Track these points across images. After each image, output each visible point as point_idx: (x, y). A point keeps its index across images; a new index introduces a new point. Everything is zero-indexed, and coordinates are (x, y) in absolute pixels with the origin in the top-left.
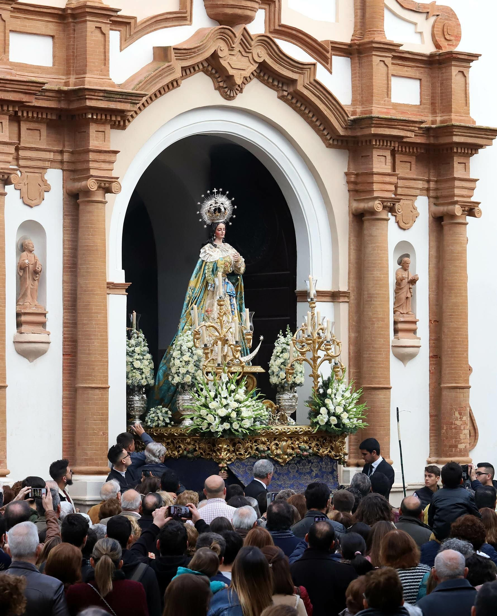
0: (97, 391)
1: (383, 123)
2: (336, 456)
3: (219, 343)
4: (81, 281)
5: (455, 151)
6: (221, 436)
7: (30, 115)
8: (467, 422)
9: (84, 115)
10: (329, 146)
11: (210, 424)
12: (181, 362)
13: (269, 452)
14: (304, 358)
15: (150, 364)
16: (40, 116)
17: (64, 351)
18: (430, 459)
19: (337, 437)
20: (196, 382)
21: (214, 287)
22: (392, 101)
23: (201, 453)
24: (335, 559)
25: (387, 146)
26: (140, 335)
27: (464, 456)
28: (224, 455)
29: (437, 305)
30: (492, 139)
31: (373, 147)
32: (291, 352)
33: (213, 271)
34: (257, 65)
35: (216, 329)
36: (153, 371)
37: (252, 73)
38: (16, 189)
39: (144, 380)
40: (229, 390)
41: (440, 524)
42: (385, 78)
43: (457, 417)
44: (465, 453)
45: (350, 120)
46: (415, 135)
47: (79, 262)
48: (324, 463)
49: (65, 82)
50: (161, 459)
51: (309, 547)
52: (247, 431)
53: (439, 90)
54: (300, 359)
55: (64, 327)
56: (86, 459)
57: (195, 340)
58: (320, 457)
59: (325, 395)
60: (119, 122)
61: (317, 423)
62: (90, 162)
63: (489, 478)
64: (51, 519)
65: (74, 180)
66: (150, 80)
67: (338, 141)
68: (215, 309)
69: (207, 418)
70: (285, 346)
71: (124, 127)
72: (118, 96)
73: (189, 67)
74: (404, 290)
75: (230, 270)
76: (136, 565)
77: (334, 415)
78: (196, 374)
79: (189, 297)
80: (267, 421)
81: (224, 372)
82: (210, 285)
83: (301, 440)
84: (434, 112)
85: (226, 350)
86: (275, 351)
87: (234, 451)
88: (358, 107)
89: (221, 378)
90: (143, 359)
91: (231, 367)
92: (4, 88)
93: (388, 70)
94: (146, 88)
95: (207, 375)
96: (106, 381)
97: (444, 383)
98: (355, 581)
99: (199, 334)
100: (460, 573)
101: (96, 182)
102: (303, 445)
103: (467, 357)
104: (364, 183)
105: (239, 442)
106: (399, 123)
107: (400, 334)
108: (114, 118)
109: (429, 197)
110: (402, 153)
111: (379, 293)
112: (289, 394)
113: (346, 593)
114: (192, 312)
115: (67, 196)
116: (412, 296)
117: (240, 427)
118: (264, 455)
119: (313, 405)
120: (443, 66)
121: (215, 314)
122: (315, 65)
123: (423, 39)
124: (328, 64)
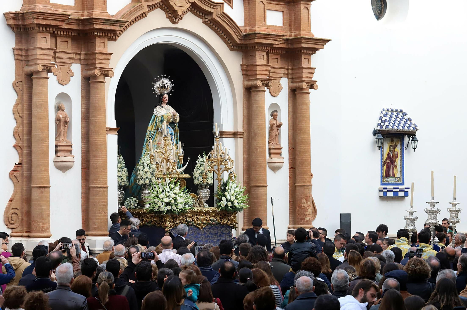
0: (101, 189)
1: (262, 36)
2: (231, 224)
3: (165, 161)
4: (92, 127)
5: (303, 52)
6: (166, 214)
7: (62, 33)
8: (310, 205)
9: (93, 33)
10: (231, 50)
11: (159, 207)
12: (143, 172)
13: (193, 222)
14: (213, 169)
15: (126, 173)
16: (67, 34)
17: (82, 167)
18: (289, 226)
19: (232, 214)
20: (152, 183)
21: (162, 130)
22: (267, 24)
23: (155, 223)
24: (236, 282)
25: (264, 49)
26: (120, 157)
27: (308, 224)
28: (167, 224)
29: (293, 139)
30: (324, 45)
31: (256, 50)
32: (206, 166)
33: (161, 121)
34: (190, 4)
35: (163, 153)
36: (128, 178)
37: (188, 9)
38: (54, 75)
39: (123, 182)
40: (171, 187)
41: (295, 263)
42: (263, 11)
43: (305, 202)
44: (309, 222)
45: (243, 35)
46: (280, 43)
47: (91, 116)
48: (224, 228)
49: (82, 14)
50: (138, 227)
51: (221, 276)
52: (181, 211)
53: (293, 18)
54: (211, 170)
55: (82, 153)
56: (95, 228)
57: (151, 160)
58: (222, 225)
59: (225, 190)
60: (113, 37)
61: (220, 206)
62: (96, 60)
63: (323, 237)
64: (75, 261)
65: (87, 70)
66: (130, 13)
67: (236, 47)
68: (163, 143)
69: (158, 203)
70: (202, 163)
71: (115, 40)
72: (112, 22)
73: (152, 6)
74: (274, 131)
75: (171, 120)
76: (124, 287)
77: (230, 201)
78: (152, 179)
79: (148, 136)
80: (192, 205)
81: (168, 178)
82: (159, 129)
83: (211, 215)
84: (291, 30)
85: (168, 166)
86: (196, 166)
87: (173, 222)
88: (247, 27)
89: (165, 181)
90: (122, 171)
91: (171, 175)
92: (47, 18)
93: (264, 6)
94: (128, 18)
95: (158, 179)
96: (106, 183)
97: (297, 183)
98: (248, 294)
99: (153, 156)
100: (311, 289)
101: (100, 71)
102: (212, 218)
103: (310, 168)
104: (252, 70)
105: (176, 217)
106: (271, 37)
107: (272, 156)
108: (109, 35)
109: (288, 78)
110: (273, 53)
111: (260, 133)
112: (205, 190)
113: (244, 302)
114: (149, 144)
115: (83, 78)
116: (279, 134)
117: (177, 208)
118: (190, 224)
119: (218, 196)
120: (295, 4)
121: (162, 145)
122: (223, 4)
124: (230, 3)
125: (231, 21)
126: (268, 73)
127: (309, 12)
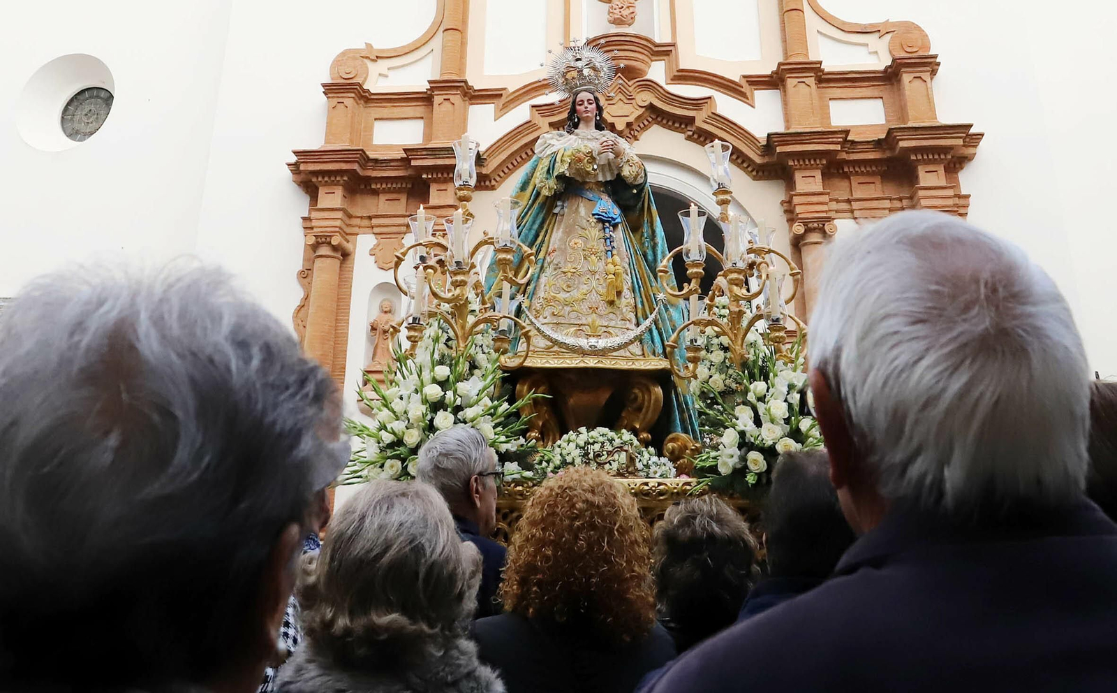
5: (914, 158)
7: (384, 186)
16: (394, 186)
31: (794, 169)
33: (549, 171)
34: (644, 108)
37: (646, 120)
45: (763, 146)
67: (760, 171)
122: (710, 98)
123: (879, 58)
124: (748, 98)
125: (733, 126)
126: (825, 208)
127: (929, 85)
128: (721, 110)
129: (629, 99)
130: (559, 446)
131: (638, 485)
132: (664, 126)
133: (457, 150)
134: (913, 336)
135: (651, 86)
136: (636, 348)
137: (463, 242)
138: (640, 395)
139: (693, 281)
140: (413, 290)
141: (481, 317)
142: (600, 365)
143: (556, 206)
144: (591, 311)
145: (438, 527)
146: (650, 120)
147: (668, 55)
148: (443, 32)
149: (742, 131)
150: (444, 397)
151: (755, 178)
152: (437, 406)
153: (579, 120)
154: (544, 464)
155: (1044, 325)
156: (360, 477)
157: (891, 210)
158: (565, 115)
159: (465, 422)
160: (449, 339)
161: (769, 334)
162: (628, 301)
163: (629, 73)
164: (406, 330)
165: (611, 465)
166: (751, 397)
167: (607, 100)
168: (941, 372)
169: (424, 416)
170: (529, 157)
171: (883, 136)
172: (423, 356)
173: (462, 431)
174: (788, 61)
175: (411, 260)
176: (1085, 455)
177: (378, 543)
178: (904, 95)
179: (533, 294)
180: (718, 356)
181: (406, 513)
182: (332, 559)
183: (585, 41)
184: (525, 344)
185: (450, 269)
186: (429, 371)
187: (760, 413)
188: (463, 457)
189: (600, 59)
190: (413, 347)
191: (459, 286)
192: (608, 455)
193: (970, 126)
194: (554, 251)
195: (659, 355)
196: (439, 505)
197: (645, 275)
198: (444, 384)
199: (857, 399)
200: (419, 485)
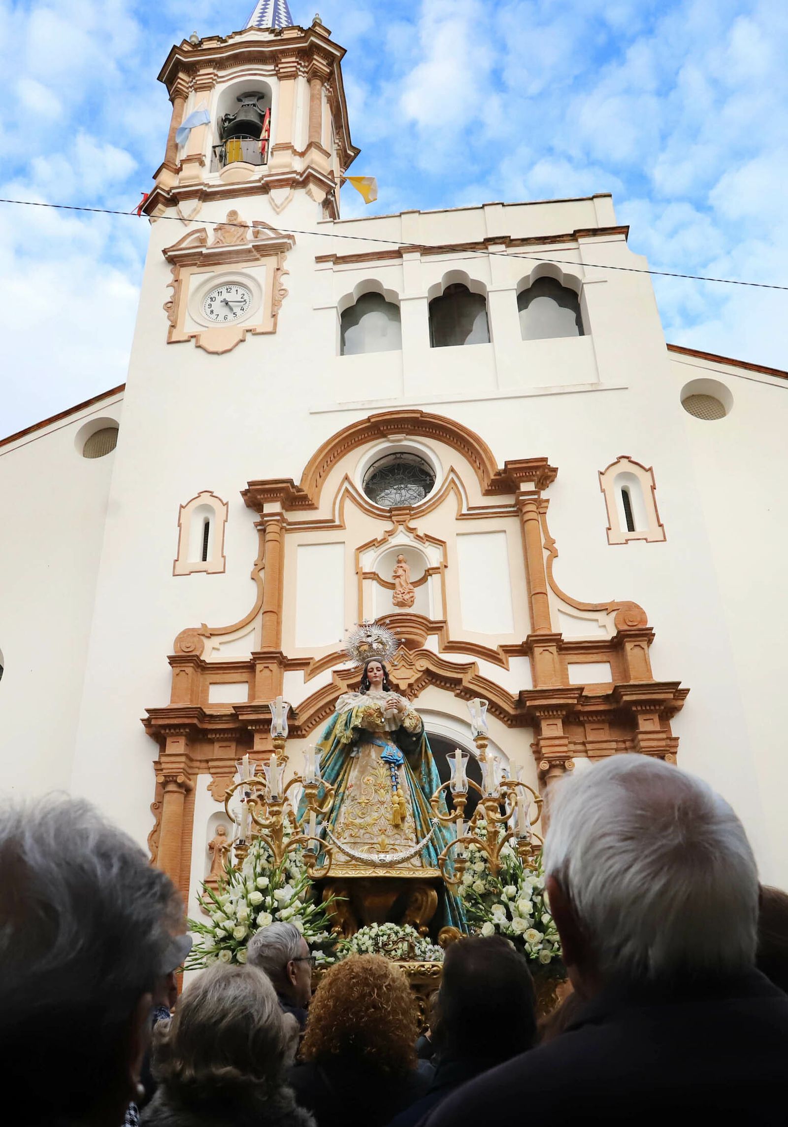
5: (634, 709)
7: (218, 736)
16: (226, 736)
31: (540, 718)
33: (347, 723)
34: (421, 673)
37: (424, 681)
45: (515, 700)
67: (514, 720)
93: (552, 656)
122: (473, 663)
123: (607, 630)
124: (503, 663)
125: (492, 686)
126: (565, 749)
127: (646, 652)
128: (482, 674)
129: (410, 665)
130: (356, 938)
131: (416, 967)
132: (437, 686)
133: (273, 709)
134: (624, 849)
135: (427, 654)
136: (416, 861)
137: (278, 781)
138: (420, 898)
139: (459, 808)
140: (240, 818)
141: (293, 838)
142: (388, 875)
143: (353, 751)
144: (380, 833)
145: (264, 1001)
146: (427, 681)
147: (441, 630)
148: (263, 614)
149: (499, 689)
150: (264, 901)
151: (510, 726)
152: (259, 908)
153: (370, 684)
154: (345, 952)
155: (724, 839)
156: (201, 964)
157: (617, 750)
158: (359, 679)
159: (281, 920)
160: (269, 856)
161: (517, 848)
162: (410, 824)
163: (411, 644)
164: (235, 850)
165: (396, 951)
166: (504, 898)
167: (392, 666)
168: (645, 877)
169: (249, 916)
170: (332, 712)
171: (610, 692)
172: (247, 869)
173: (278, 927)
174: (536, 634)
175: (238, 795)
176: (755, 937)
177: (218, 1011)
178: (626, 660)
179: (336, 820)
180: (479, 866)
181: (240, 989)
182: (182, 1023)
183: (374, 621)
184: (328, 860)
185: (268, 802)
186: (252, 881)
187: (512, 909)
188: (280, 947)
189: (387, 636)
190: (240, 863)
191: (275, 815)
192: (393, 944)
193: (679, 683)
194: (351, 786)
195: (435, 866)
196: (265, 982)
197: (423, 804)
198: (264, 891)
199: (582, 897)
200: (250, 968)
